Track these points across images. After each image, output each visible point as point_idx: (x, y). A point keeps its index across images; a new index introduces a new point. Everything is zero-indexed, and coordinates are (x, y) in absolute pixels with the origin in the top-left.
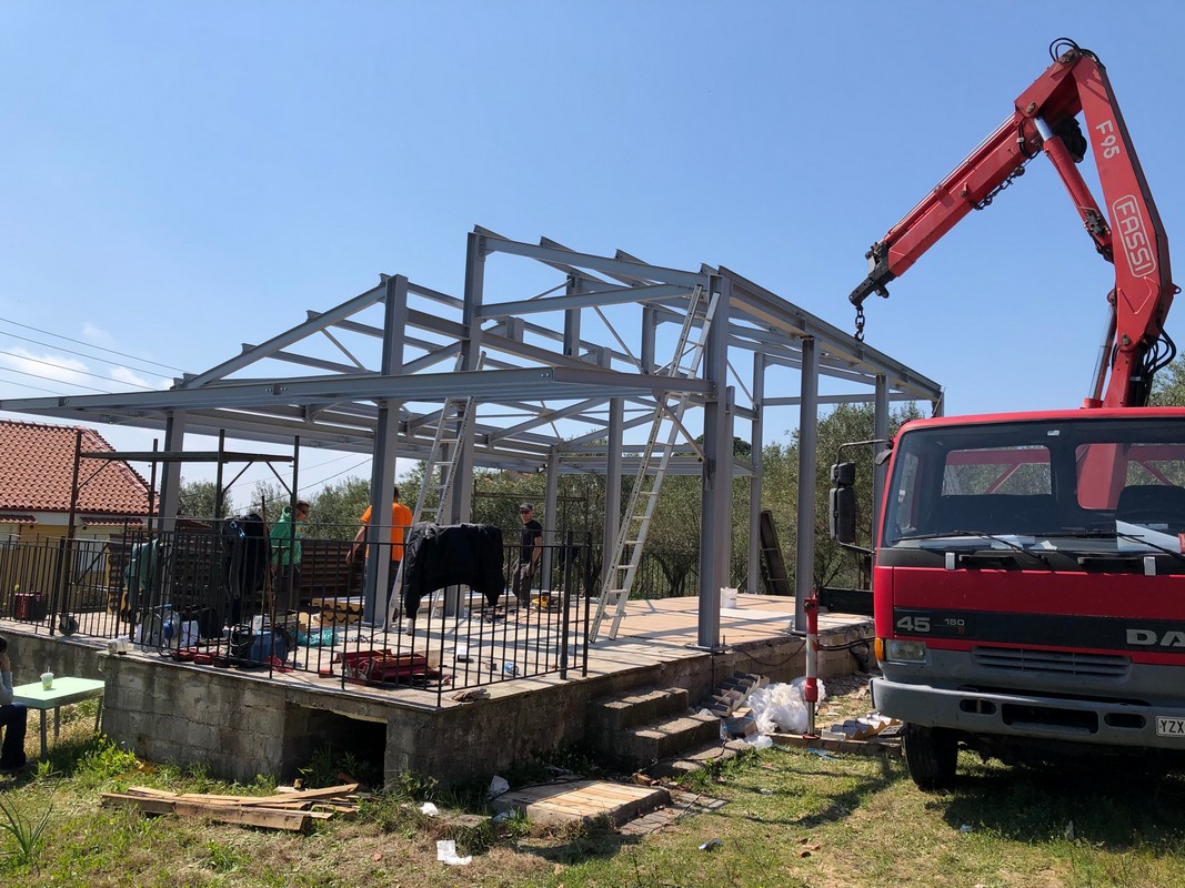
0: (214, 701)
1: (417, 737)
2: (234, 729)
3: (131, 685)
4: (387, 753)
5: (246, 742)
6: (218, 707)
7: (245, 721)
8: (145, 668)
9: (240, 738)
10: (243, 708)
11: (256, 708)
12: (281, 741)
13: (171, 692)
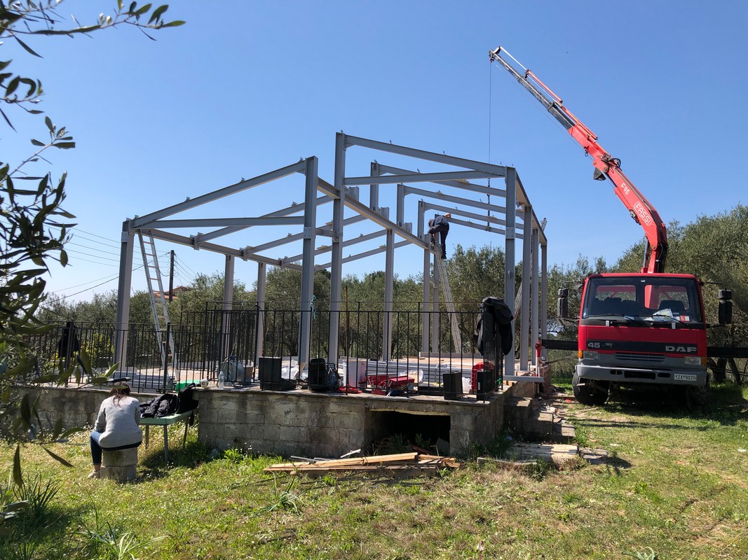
0: (303, 411)
1: (475, 420)
2: (321, 428)
3: (224, 407)
4: (452, 432)
5: (333, 435)
6: (307, 415)
7: (330, 422)
8: (237, 395)
9: (327, 432)
10: (329, 414)
11: (340, 413)
12: (362, 431)
13: (263, 410)
